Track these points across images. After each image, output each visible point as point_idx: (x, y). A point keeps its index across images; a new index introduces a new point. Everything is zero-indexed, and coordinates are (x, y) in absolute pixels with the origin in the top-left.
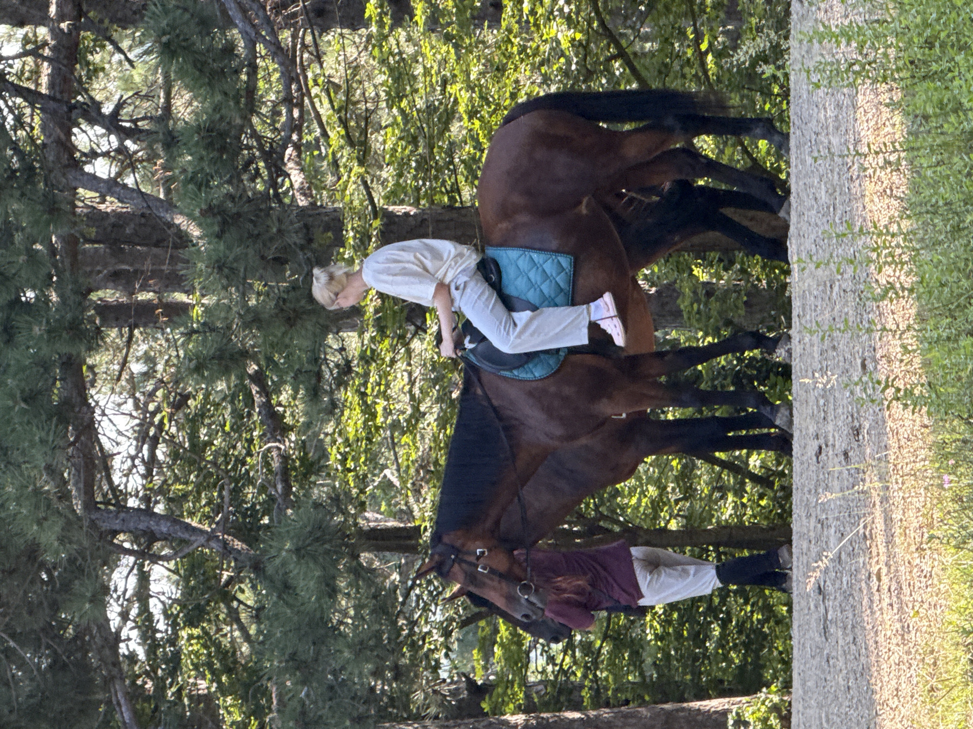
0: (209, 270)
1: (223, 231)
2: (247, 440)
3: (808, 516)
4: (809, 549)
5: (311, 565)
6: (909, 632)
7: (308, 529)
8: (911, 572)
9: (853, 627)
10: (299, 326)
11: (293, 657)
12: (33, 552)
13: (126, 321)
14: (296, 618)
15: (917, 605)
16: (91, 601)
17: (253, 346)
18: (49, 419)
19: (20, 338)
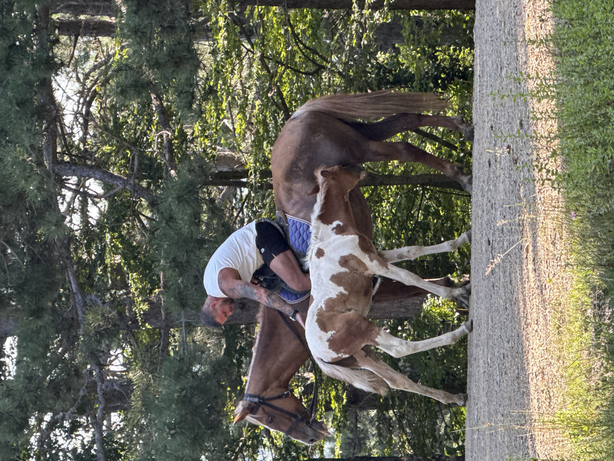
0: (129, 33)
1: (138, 10)
2: (147, 120)
3: (483, 196)
4: (482, 215)
5: (186, 206)
6: (546, 289)
7: (185, 185)
8: (548, 255)
9: (510, 274)
10: (181, 66)
11: (174, 260)
12: (22, 195)
13: (73, 32)
14: (176, 237)
15: (551, 276)
16: (55, 225)
17: (155, 79)
18: (33, 116)
19: (16, 68)
